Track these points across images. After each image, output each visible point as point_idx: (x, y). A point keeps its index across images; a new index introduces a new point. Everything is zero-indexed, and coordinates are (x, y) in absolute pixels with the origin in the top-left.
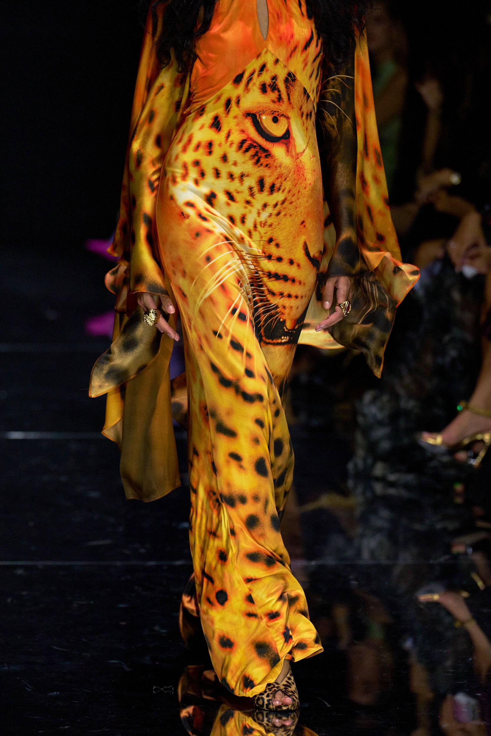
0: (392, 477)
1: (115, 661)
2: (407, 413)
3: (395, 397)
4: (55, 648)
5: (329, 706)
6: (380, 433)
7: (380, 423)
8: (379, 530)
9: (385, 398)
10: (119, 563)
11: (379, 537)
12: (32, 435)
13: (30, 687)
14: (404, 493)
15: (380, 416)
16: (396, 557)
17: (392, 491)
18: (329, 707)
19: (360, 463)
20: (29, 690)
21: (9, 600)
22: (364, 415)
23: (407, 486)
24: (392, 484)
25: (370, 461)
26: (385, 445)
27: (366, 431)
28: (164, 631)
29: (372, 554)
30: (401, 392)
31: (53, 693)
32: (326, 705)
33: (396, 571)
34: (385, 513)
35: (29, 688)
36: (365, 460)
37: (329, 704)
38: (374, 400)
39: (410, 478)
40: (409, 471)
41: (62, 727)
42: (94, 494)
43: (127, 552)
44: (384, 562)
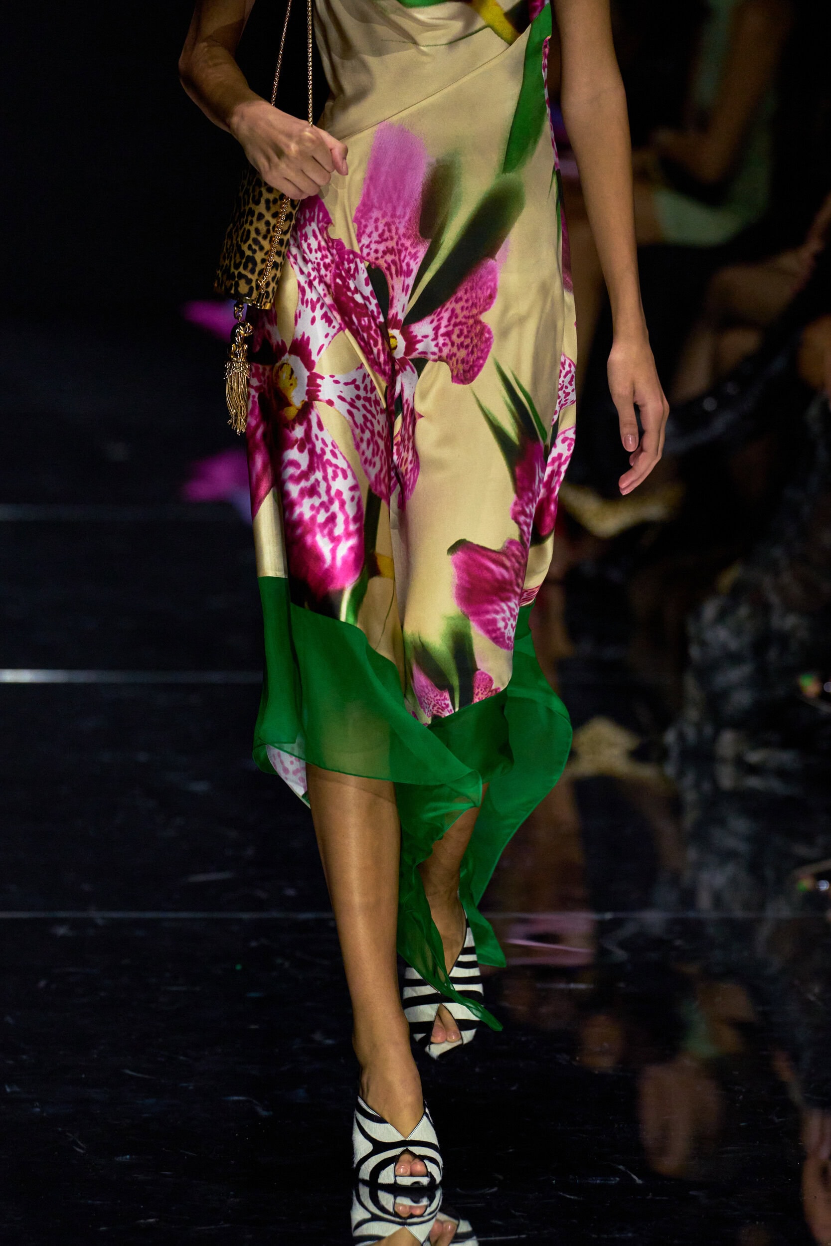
0: (754, 757)
1: (241, 1098)
2: (783, 639)
3: (762, 608)
4: (128, 1072)
5: (639, 1181)
6: (735, 675)
7: (734, 659)
8: (728, 856)
9: (743, 611)
10: (245, 916)
11: (730, 869)
12: (80, 677)
13: (81, 1145)
14: (775, 785)
15: (734, 645)
16: (762, 906)
17: (754, 782)
18: (639, 1185)
19: (691, 733)
20: (81, 1151)
21: (42, 984)
22: (703, 644)
23: (782, 773)
24: (753, 770)
25: (708, 730)
26: (742, 699)
27: (705, 673)
28: (329, 1042)
29: (718, 900)
30: (774, 599)
31: (124, 1157)
32: (635, 1180)
33: (764, 932)
34: (740, 824)
35: (81, 1148)
36: (699, 726)
37: (639, 1178)
38: (722, 616)
39: (786, 758)
40: (784, 745)
41: (142, 1221)
42: (200, 787)
43: (262, 894)
44: (739, 913)
